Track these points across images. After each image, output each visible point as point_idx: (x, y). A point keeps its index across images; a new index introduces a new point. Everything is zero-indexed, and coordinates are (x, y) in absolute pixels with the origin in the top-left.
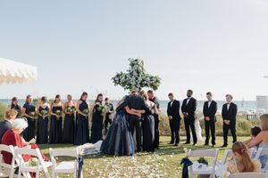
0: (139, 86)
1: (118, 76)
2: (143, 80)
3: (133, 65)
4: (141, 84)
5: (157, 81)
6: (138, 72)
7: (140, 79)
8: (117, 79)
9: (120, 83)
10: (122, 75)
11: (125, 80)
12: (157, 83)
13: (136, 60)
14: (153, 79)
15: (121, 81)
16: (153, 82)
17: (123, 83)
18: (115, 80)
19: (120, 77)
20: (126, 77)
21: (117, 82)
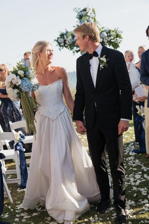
1: (62, 36)
3: (80, 17)
5: (118, 36)
8: (61, 40)
9: (66, 45)
10: (68, 34)
11: (72, 40)
12: (118, 38)
13: (85, 10)
14: (111, 34)
15: (67, 42)
16: (112, 38)
17: (70, 45)
18: (58, 42)
19: (65, 37)
20: (73, 36)
21: (62, 44)
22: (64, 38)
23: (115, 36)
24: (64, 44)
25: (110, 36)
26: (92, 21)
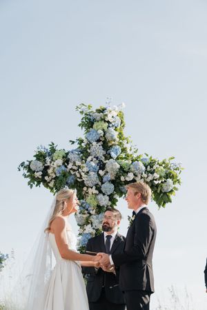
0: (108, 188)
1: (40, 157)
2: (123, 171)
3: (89, 123)
4: (117, 182)
5: (168, 176)
6: (106, 146)
7: (113, 166)
8: (39, 166)
9: (46, 178)
10: (55, 155)
11: (63, 168)
12: (169, 180)
13: (102, 111)
14: (154, 167)
15: (50, 171)
16: (156, 175)
17: (56, 178)
18: (30, 170)
19: (48, 159)
20: (66, 161)
21: (38, 175)
22: (45, 161)
23: (163, 174)
24: (43, 176)
25: (152, 173)
26: (116, 134)
